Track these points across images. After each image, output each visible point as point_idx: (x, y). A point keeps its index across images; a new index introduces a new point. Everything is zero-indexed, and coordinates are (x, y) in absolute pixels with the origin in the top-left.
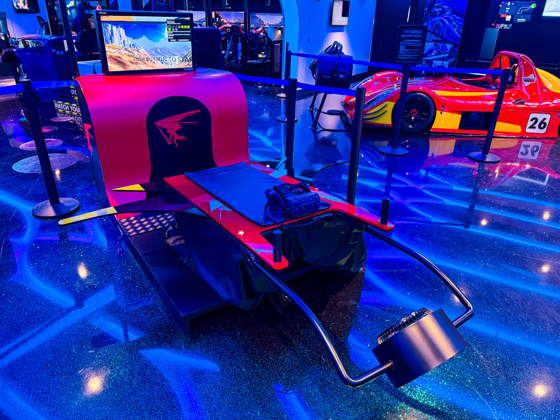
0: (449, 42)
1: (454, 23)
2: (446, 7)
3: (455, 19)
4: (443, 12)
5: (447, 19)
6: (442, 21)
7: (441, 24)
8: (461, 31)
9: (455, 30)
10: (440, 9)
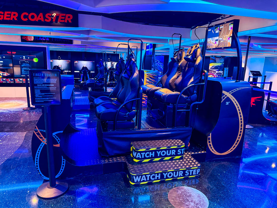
0: (160, 71)
1: (161, 65)
2: (158, 60)
3: (161, 64)
4: (157, 62)
5: (159, 64)
6: (157, 65)
7: (157, 66)
8: (163, 67)
9: (161, 67)
10: (156, 61)
